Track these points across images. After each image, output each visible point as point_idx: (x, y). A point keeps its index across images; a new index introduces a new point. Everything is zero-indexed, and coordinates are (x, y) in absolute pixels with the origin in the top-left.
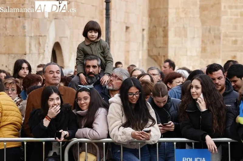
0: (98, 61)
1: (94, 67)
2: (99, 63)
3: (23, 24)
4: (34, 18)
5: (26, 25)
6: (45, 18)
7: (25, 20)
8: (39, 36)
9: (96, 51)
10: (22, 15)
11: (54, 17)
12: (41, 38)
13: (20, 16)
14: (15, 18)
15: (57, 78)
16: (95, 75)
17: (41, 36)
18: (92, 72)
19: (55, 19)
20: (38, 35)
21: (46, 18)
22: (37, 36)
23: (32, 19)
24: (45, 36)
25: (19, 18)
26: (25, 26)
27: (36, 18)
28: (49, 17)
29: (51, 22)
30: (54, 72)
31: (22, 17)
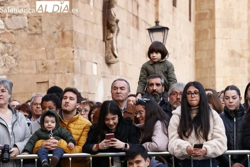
0: (161, 79)
1: (158, 85)
2: (163, 81)
3: (73, 79)
4: (83, 74)
5: (75, 80)
6: (93, 75)
7: (74, 75)
8: (88, 93)
9: (158, 70)
10: (71, 70)
11: (103, 76)
12: (90, 95)
13: (69, 72)
14: (65, 74)
15: (121, 95)
16: (159, 94)
17: (90, 93)
18: (156, 90)
19: (104, 77)
20: (87, 91)
21: (95, 75)
22: (86, 93)
23: (81, 74)
24: (94, 94)
25: (68, 74)
26: (75, 82)
27: (84, 74)
28: (97, 75)
29: (100, 80)
30: (117, 88)
31: (72, 72)
